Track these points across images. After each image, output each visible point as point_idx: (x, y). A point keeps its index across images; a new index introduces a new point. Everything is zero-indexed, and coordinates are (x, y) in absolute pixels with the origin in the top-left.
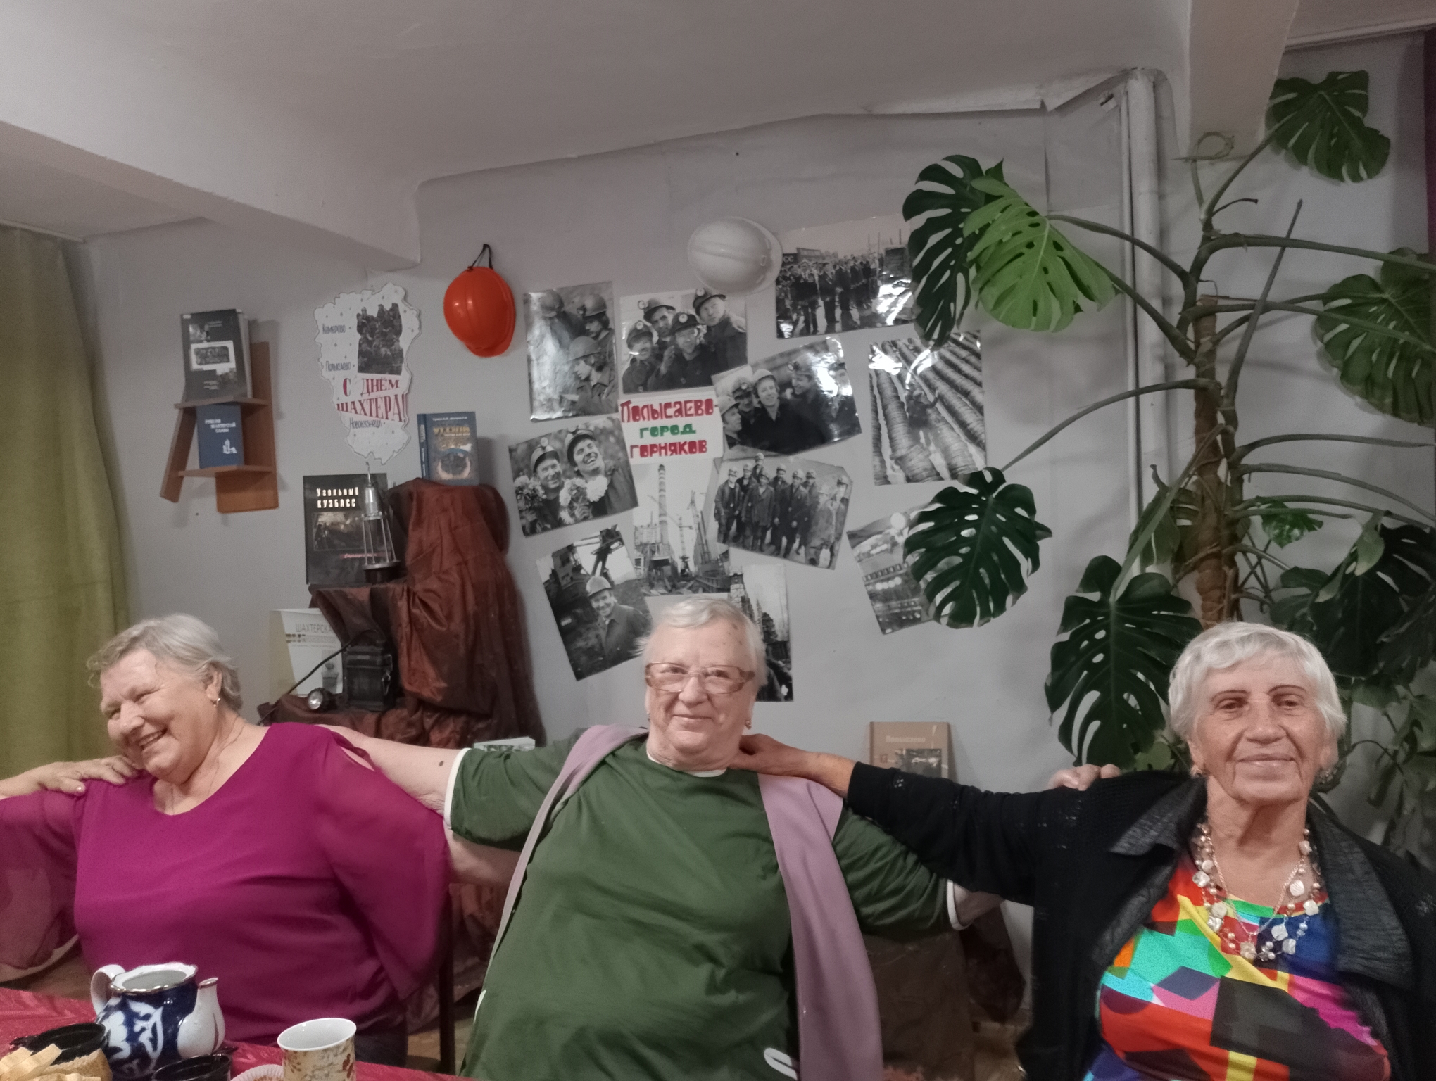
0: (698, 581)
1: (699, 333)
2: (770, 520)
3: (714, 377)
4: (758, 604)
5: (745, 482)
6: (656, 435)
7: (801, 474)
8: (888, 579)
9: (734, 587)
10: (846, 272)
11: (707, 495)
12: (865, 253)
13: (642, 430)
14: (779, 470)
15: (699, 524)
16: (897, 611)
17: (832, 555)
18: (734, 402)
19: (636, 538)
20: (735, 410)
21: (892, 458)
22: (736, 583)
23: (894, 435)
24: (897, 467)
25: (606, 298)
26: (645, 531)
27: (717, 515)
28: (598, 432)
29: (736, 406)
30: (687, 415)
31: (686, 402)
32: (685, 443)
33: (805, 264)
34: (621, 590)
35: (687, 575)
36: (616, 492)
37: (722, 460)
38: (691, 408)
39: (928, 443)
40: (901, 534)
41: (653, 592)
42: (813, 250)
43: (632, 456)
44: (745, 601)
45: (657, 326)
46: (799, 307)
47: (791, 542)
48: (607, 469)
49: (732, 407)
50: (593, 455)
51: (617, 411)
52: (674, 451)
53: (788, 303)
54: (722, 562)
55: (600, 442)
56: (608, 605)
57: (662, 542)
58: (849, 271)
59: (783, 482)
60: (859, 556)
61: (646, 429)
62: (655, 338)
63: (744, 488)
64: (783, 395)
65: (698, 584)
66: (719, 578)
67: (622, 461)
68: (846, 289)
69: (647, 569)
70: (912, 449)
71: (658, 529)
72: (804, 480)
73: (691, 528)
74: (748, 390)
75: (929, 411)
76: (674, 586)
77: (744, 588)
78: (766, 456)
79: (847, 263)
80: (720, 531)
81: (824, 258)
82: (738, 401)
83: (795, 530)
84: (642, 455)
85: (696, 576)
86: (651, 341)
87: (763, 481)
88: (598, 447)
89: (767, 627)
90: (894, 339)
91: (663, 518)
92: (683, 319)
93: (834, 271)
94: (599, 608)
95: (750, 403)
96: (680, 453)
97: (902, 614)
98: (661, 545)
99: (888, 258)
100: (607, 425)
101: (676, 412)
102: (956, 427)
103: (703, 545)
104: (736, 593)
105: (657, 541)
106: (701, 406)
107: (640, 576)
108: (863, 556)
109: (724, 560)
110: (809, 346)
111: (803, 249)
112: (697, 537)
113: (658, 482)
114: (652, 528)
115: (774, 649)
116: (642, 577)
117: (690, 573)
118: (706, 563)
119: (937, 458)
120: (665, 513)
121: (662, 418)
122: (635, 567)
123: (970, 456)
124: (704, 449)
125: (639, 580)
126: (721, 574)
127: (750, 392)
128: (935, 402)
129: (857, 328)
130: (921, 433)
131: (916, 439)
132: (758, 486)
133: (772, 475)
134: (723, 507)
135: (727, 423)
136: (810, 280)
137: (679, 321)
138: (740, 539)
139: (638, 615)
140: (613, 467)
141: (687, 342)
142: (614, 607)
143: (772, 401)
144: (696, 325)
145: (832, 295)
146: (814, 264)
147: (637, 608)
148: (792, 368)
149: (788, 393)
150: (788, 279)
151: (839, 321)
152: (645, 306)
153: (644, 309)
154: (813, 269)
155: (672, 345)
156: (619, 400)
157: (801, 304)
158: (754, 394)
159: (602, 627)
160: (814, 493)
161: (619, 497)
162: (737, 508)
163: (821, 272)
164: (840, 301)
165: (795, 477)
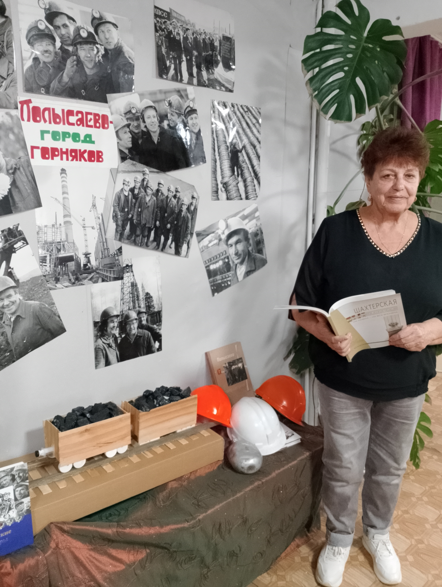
0: (98, 273)
1: (98, 52)
2: (153, 222)
3: (109, 96)
4: (143, 287)
5: (136, 191)
6: (59, 140)
7: (173, 189)
8: (216, 262)
9: (126, 275)
10: (200, 41)
11: (106, 200)
12: (211, 31)
13: (43, 133)
14: (159, 184)
15: (100, 225)
16: (220, 281)
17: (188, 248)
18: (126, 122)
19: (39, 237)
20: (128, 130)
21: (221, 183)
22: (128, 272)
23: (223, 168)
24: (223, 189)
26: (49, 231)
27: (115, 217)
29: (128, 126)
30: (88, 126)
31: (88, 113)
32: (85, 151)
33: (174, 23)
34: (27, 287)
35: (89, 268)
36: (20, 191)
37: (117, 171)
38: (91, 119)
39: (238, 176)
40: (223, 233)
41: (59, 285)
42: (180, 15)
43: (33, 157)
44: (134, 285)
45: (59, 31)
47: (166, 239)
48: (9, 167)
49: (124, 126)
51: (17, 108)
52: (75, 158)
54: (118, 256)
56: (13, 303)
58: (202, 41)
59: (162, 194)
60: (202, 248)
61: (48, 132)
62: (58, 44)
63: (135, 197)
65: (97, 275)
66: (115, 269)
67: (22, 160)
68: (200, 54)
69: (52, 266)
70: (231, 178)
71: (63, 229)
72: (174, 193)
73: (93, 228)
74: (137, 114)
75: (240, 154)
76: (77, 279)
77: (134, 276)
78: (150, 172)
79: (200, 35)
80: (117, 231)
81: (187, 25)
82: (129, 122)
83: (169, 231)
84: (44, 157)
85: (97, 269)
86: (54, 45)
87: (149, 192)
89: (148, 302)
90: (225, 101)
91: (67, 219)
92: (84, 34)
93: (192, 38)
94: (3, 307)
95: (138, 126)
96: (80, 160)
97: (222, 283)
98: (66, 243)
99: (224, 42)
100: (5, 121)
101: (78, 120)
102: (250, 167)
103: (103, 243)
104: (128, 280)
105: (63, 240)
106: (99, 119)
107: (46, 273)
108: (204, 248)
109: (119, 254)
110: (177, 90)
111: (174, 11)
112: (99, 236)
113: (60, 184)
114: (57, 228)
115: (152, 317)
116: (48, 273)
117: (91, 267)
118: (105, 257)
119: (241, 185)
120: (69, 214)
121: (64, 124)
122: (41, 265)
123: (254, 186)
124: (101, 160)
125: (45, 276)
126: (117, 266)
127: (138, 116)
128: (242, 149)
129: (205, 86)
130: (235, 168)
131: (233, 171)
132: (145, 195)
133: (155, 187)
134: (120, 211)
135: (120, 140)
136: (177, 38)
137: (79, 34)
138: (132, 237)
139: (44, 308)
140: (14, 166)
141: (87, 57)
142: (19, 304)
143: (154, 128)
144: (95, 43)
145: (191, 55)
146: (180, 26)
147: (43, 302)
148: (167, 105)
149: (165, 123)
150: (163, 30)
151: (195, 77)
152: (46, 6)
153: (45, 9)
154: (180, 30)
155: (74, 55)
156: (18, 97)
157: (172, 55)
158: (142, 119)
159: (7, 325)
160: (180, 203)
161: (22, 196)
162: (130, 212)
163: (184, 34)
164: (196, 62)
165: (169, 190)
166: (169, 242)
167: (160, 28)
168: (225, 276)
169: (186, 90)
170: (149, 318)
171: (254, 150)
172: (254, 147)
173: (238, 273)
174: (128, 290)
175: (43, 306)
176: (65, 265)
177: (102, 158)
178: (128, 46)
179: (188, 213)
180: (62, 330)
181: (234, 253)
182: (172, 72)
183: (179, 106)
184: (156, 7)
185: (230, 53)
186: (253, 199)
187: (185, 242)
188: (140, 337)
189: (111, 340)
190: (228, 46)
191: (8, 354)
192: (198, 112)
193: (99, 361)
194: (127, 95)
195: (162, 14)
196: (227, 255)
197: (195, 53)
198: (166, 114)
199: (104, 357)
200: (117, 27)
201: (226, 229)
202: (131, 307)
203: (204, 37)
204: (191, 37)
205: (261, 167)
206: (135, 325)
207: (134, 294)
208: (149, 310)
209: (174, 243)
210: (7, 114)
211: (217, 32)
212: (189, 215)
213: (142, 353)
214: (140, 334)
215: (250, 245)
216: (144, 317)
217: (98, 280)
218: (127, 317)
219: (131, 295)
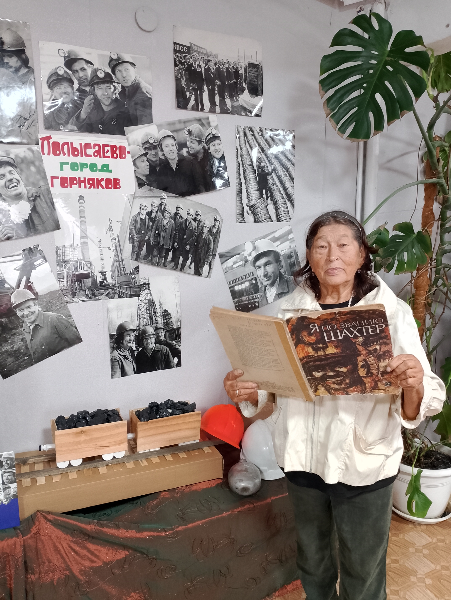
0: (114, 290)
1: (115, 90)
2: (171, 243)
3: (126, 129)
4: (160, 304)
5: (153, 215)
6: (77, 170)
7: (192, 212)
8: (242, 283)
9: (143, 293)
10: (223, 71)
11: (122, 223)
12: (235, 60)
13: (62, 164)
14: (177, 208)
15: (116, 245)
16: (246, 302)
17: (210, 268)
18: (143, 152)
19: (57, 256)
20: (145, 158)
21: (247, 206)
22: (145, 290)
23: (249, 191)
24: (250, 212)
25: (24, 38)
26: (68, 250)
27: (131, 239)
28: (19, 160)
29: (145, 155)
30: (105, 157)
31: (104, 146)
32: (102, 179)
33: (195, 56)
34: (45, 300)
35: (105, 285)
36: (40, 216)
37: (134, 196)
38: (108, 151)
39: (267, 198)
40: (250, 255)
41: (75, 299)
42: (202, 48)
43: (52, 186)
44: (151, 302)
45: (77, 75)
46: (191, 88)
47: (185, 260)
48: (30, 195)
49: (142, 155)
50: (14, 181)
51: (38, 144)
52: (92, 185)
53: (183, 83)
54: (134, 275)
55: (21, 170)
56: (33, 313)
57: (83, 259)
58: (225, 71)
59: (181, 217)
60: (226, 269)
61: (67, 164)
62: (76, 85)
63: (152, 220)
64: (181, 152)
65: (114, 292)
66: (131, 286)
67: (43, 189)
68: (223, 83)
69: (69, 282)
70: (259, 201)
71: (80, 249)
72: (194, 216)
73: (109, 248)
74: (155, 144)
75: (269, 177)
76: (94, 294)
77: (151, 293)
78: (167, 196)
79: (224, 64)
80: (133, 252)
81: (209, 56)
82: (147, 151)
83: (188, 252)
84: (63, 185)
85: (113, 286)
86: (72, 87)
87: (167, 215)
88: (20, 174)
89: (166, 319)
90: (251, 126)
91: (84, 240)
92: (101, 75)
93: (215, 68)
94: (23, 316)
95: (156, 155)
96: (98, 188)
97: (249, 304)
98: (83, 261)
99: (250, 69)
100: (27, 155)
101: (95, 152)
102: (281, 189)
103: (119, 262)
104: (144, 297)
105: (79, 259)
106: (116, 150)
107: (63, 288)
108: (227, 269)
109: (135, 273)
110: (198, 118)
111: (194, 45)
112: (115, 255)
113: (79, 209)
114: (74, 248)
115: (170, 334)
116: (65, 288)
117: (107, 284)
118: (121, 276)
119: (271, 208)
120: (85, 235)
121: (82, 156)
122: (59, 281)
123: (287, 208)
124: (118, 186)
125: (62, 290)
126: (133, 283)
127: (156, 146)
128: (272, 172)
129: (229, 113)
130: (264, 191)
131: (261, 194)
132: (162, 219)
133: (173, 211)
134: (136, 233)
135: (138, 168)
136: (199, 70)
137: (97, 75)
138: (149, 258)
139: (61, 319)
140: (35, 194)
141: (104, 95)
142: (38, 314)
143: (173, 156)
144: (112, 82)
145: (214, 85)
146: (202, 58)
147: (61, 314)
148: (187, 133)
149: (184, 151)
150: (183, 64)
151: (218, 106)
152: (65, 55)
153: (64, 57)
154: (201, 62)
155: (91, 94)
156: (39, 135)
157: (193, 87)
158: (159, 148)
159: (27, 332)
160: (200, 226)
161: (42, 220)
162: (147, 234)
163: (206, 66)
164: (219, 91)
165: (188, 214)
166: (189, 262)
167: (180, 63)
168: (252, 297)
169: (208, 118)
170: (167, 334)
171: (286, 172)
172: (287, 170)
173: (268, 294)
174: (145, 307)
175: (60, 317)
176: (81, 281)
177: (120, 186)
178: (145, 82)
179: (210, 236)
180: (79, 340)
181: (262, 275)
182: (192, 102)
183: (200, 133)
184: (175, 43)
185: (257, 80)
186: (285, 221)
187: (206, 263)
188: (158, 351)
189: (127, 352)
190: (255, 73)
191: (27, 358)
192: (221, 138)
193: (115, 371)
194: (145, 127)
195: (182, 49)
196: (254, 276)
197: (218, 83)
198: (185, 142)
199: (120, 368)
200: (135, 65)
201: (253, 251)
202: (149, 323)
203: (227, 67)
204: (213, 68)
205: (295, 189)
206: (153, 340)
207: (151, 311)
208: (167, 326)
209: (193, 263)
210: (29, 149)
211: (242, 60)
212: (211, 237)
213: (160, 367)
214: (158, 348)
215: (282, 267)
216: (162, 334)
217: (114, 296)
218: (144, 332)
219: (148, 311)
